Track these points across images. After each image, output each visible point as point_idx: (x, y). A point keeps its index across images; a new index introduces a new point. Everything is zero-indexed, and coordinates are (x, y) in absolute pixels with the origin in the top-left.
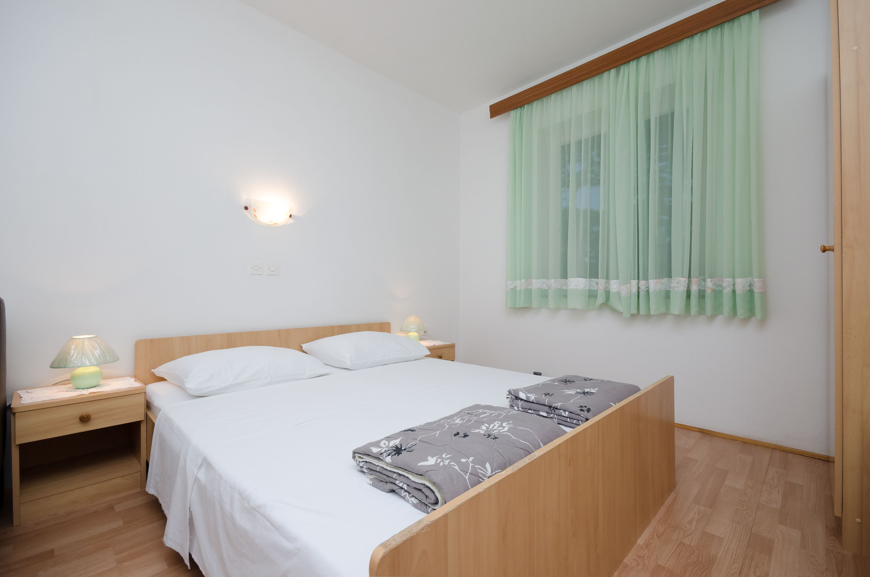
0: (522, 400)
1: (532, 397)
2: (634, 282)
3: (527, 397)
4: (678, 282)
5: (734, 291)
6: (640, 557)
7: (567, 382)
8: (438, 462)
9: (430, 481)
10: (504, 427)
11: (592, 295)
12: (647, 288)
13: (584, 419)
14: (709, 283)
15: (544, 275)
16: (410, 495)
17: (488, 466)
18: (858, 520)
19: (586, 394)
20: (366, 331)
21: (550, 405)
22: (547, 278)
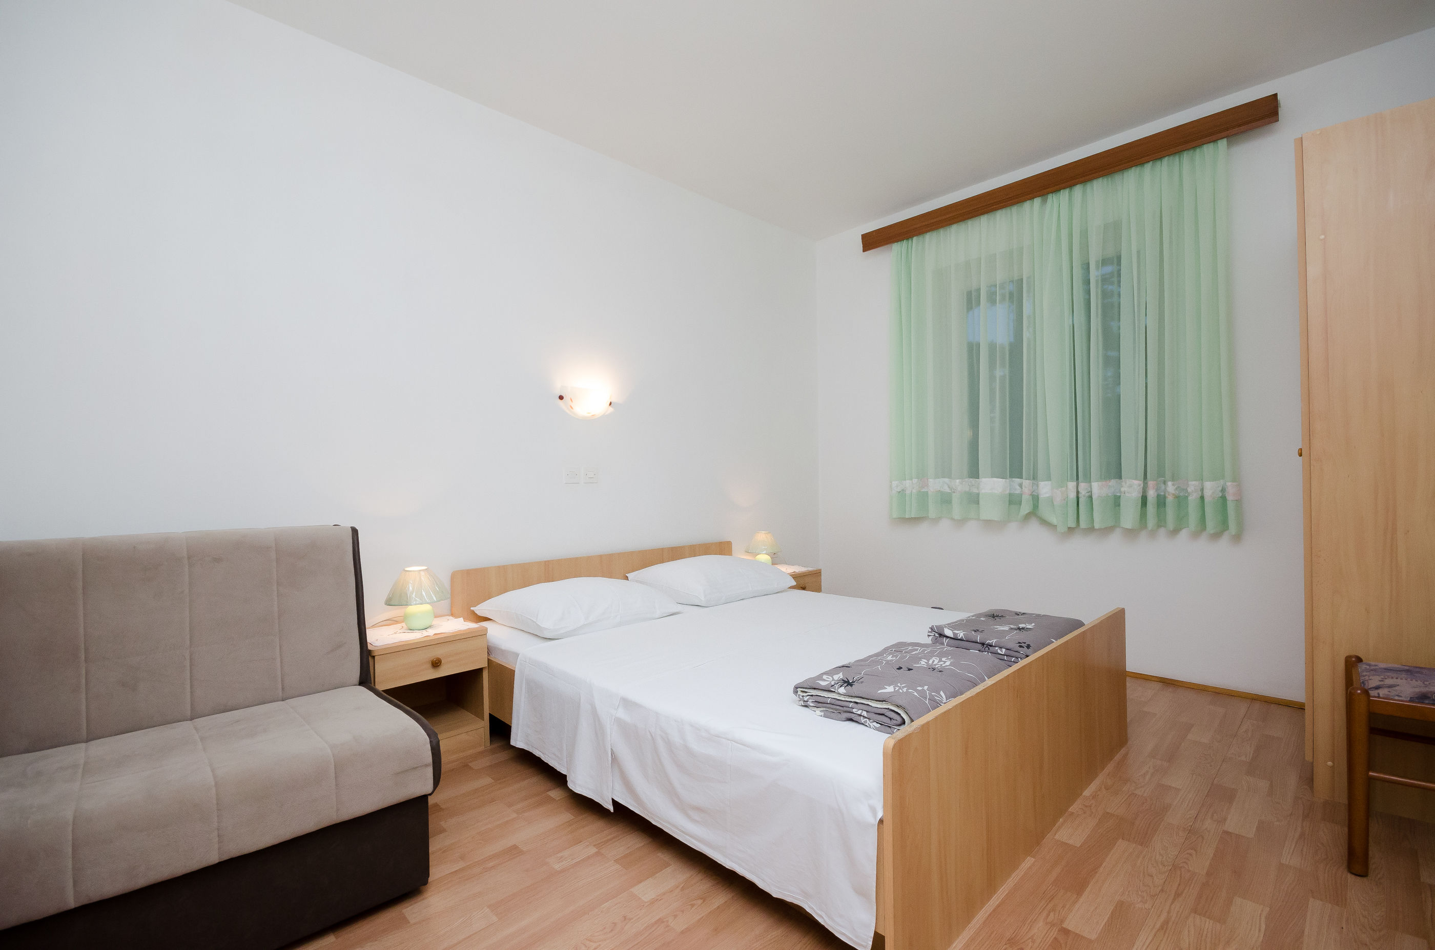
0: (947, 637)
1: (961, 634)
2: (1072, 485)
3: (954, 633)
4: (1130, 486)
5: (1202, 498)
6: (1086, 806)
7: (996, 618)
8: (896, 690)
9: (892, 705)
10: (945, 662)
11: (1013, 501)
12: (1090, 493)
13: (1024, 656)
14: (1171, 488)
15: (945, 472)
16: (871, 721)
17: (942, 693)
18: (1330, 763)
19: (1022, 630)
20: (716, 554)
21: (983, 641)
22: (950, 477)
